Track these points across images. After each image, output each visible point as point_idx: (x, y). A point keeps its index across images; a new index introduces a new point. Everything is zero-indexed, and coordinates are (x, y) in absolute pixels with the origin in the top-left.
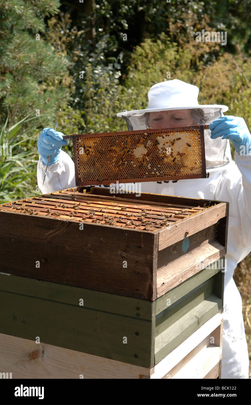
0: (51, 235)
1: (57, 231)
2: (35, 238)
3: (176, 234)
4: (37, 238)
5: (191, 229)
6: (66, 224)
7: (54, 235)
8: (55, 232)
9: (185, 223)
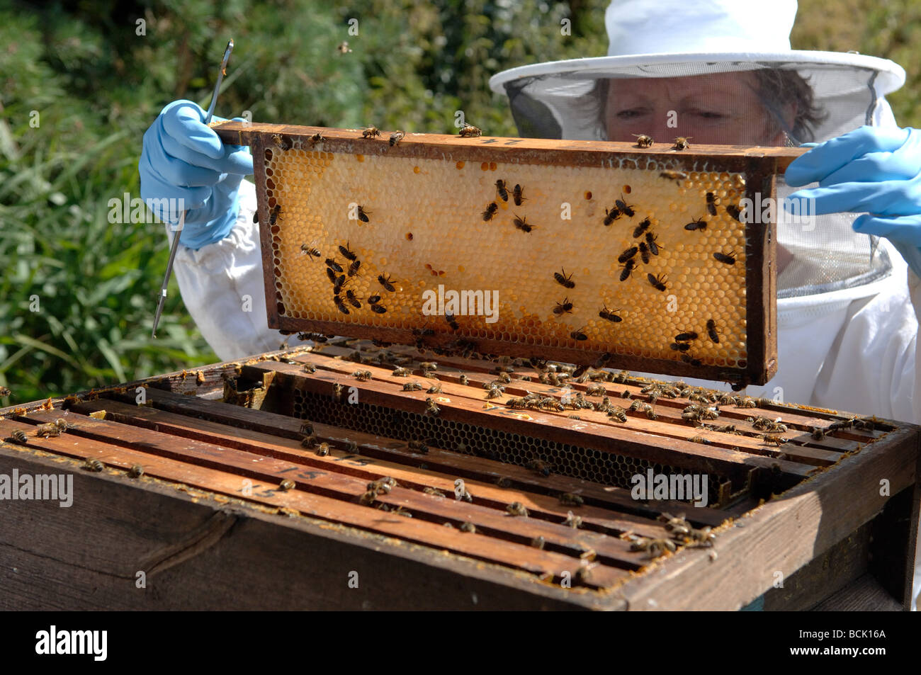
0: (160, 563)
1: (186, 548)
2: (100, 573)
3: (710, 591)
4: (106, 574)
5: (774, 560)
6: (222, 522)
7: (171, 564)
8: (176, 555)
9: (749, 537)
